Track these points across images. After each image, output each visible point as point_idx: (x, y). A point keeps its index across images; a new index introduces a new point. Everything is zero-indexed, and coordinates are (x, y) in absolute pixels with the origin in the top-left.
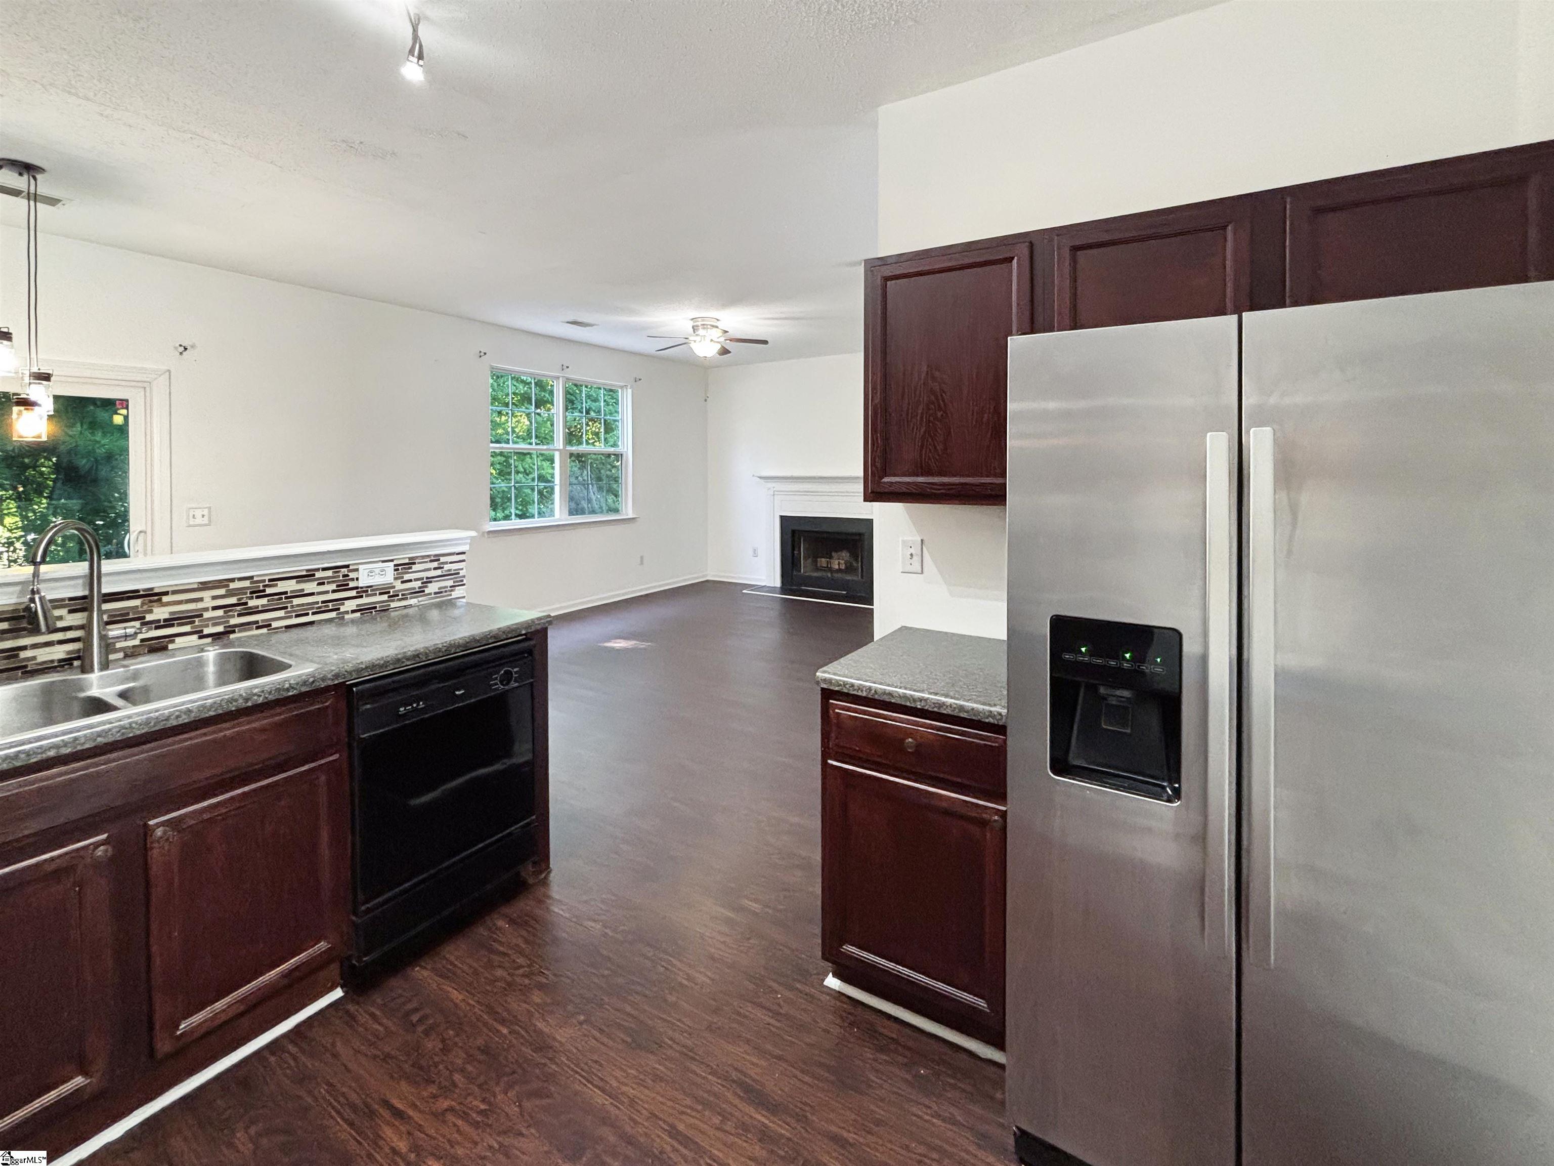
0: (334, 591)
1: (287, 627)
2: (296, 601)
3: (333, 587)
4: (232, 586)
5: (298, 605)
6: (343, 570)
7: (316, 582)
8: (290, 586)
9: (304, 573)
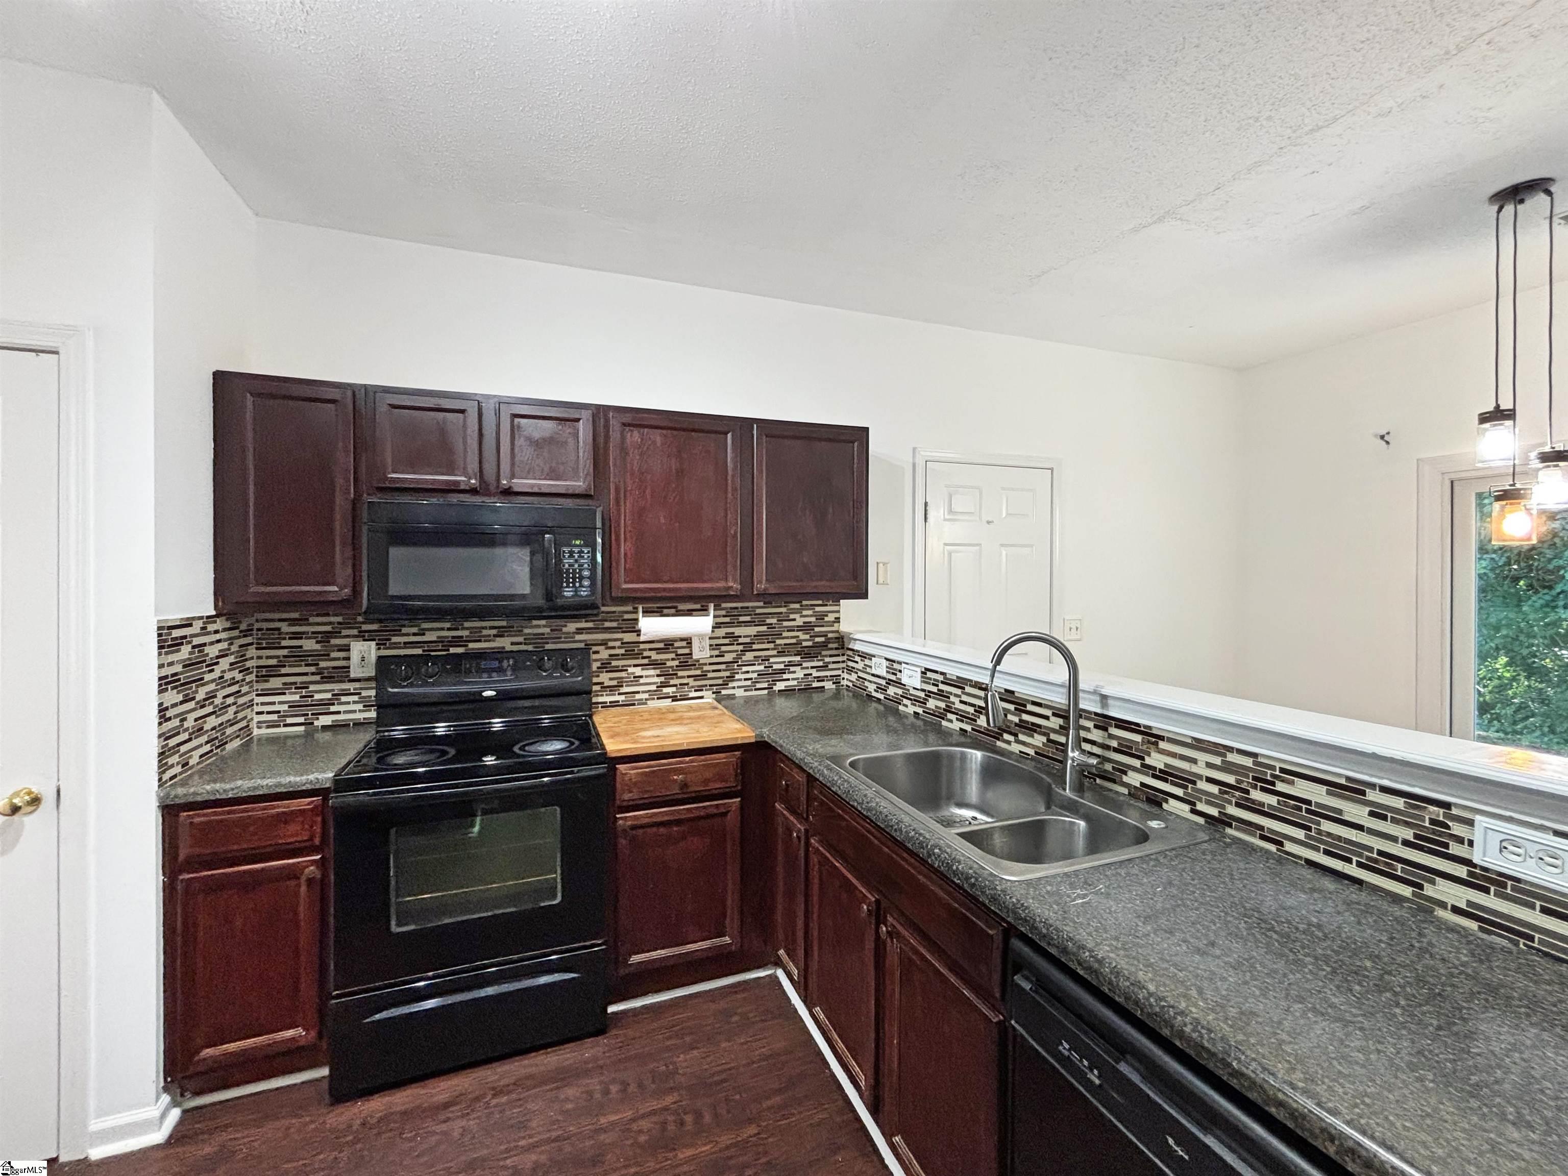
0: (1406, 843)
1: (1310, 863)
2: (1327, 826)
3: (1409, 834)
4: (1232, 757)
5: (1329, 834)
6: (1432, 808)
7: (1368, 809)
8: (1317, 794)
9: (1343, 781)
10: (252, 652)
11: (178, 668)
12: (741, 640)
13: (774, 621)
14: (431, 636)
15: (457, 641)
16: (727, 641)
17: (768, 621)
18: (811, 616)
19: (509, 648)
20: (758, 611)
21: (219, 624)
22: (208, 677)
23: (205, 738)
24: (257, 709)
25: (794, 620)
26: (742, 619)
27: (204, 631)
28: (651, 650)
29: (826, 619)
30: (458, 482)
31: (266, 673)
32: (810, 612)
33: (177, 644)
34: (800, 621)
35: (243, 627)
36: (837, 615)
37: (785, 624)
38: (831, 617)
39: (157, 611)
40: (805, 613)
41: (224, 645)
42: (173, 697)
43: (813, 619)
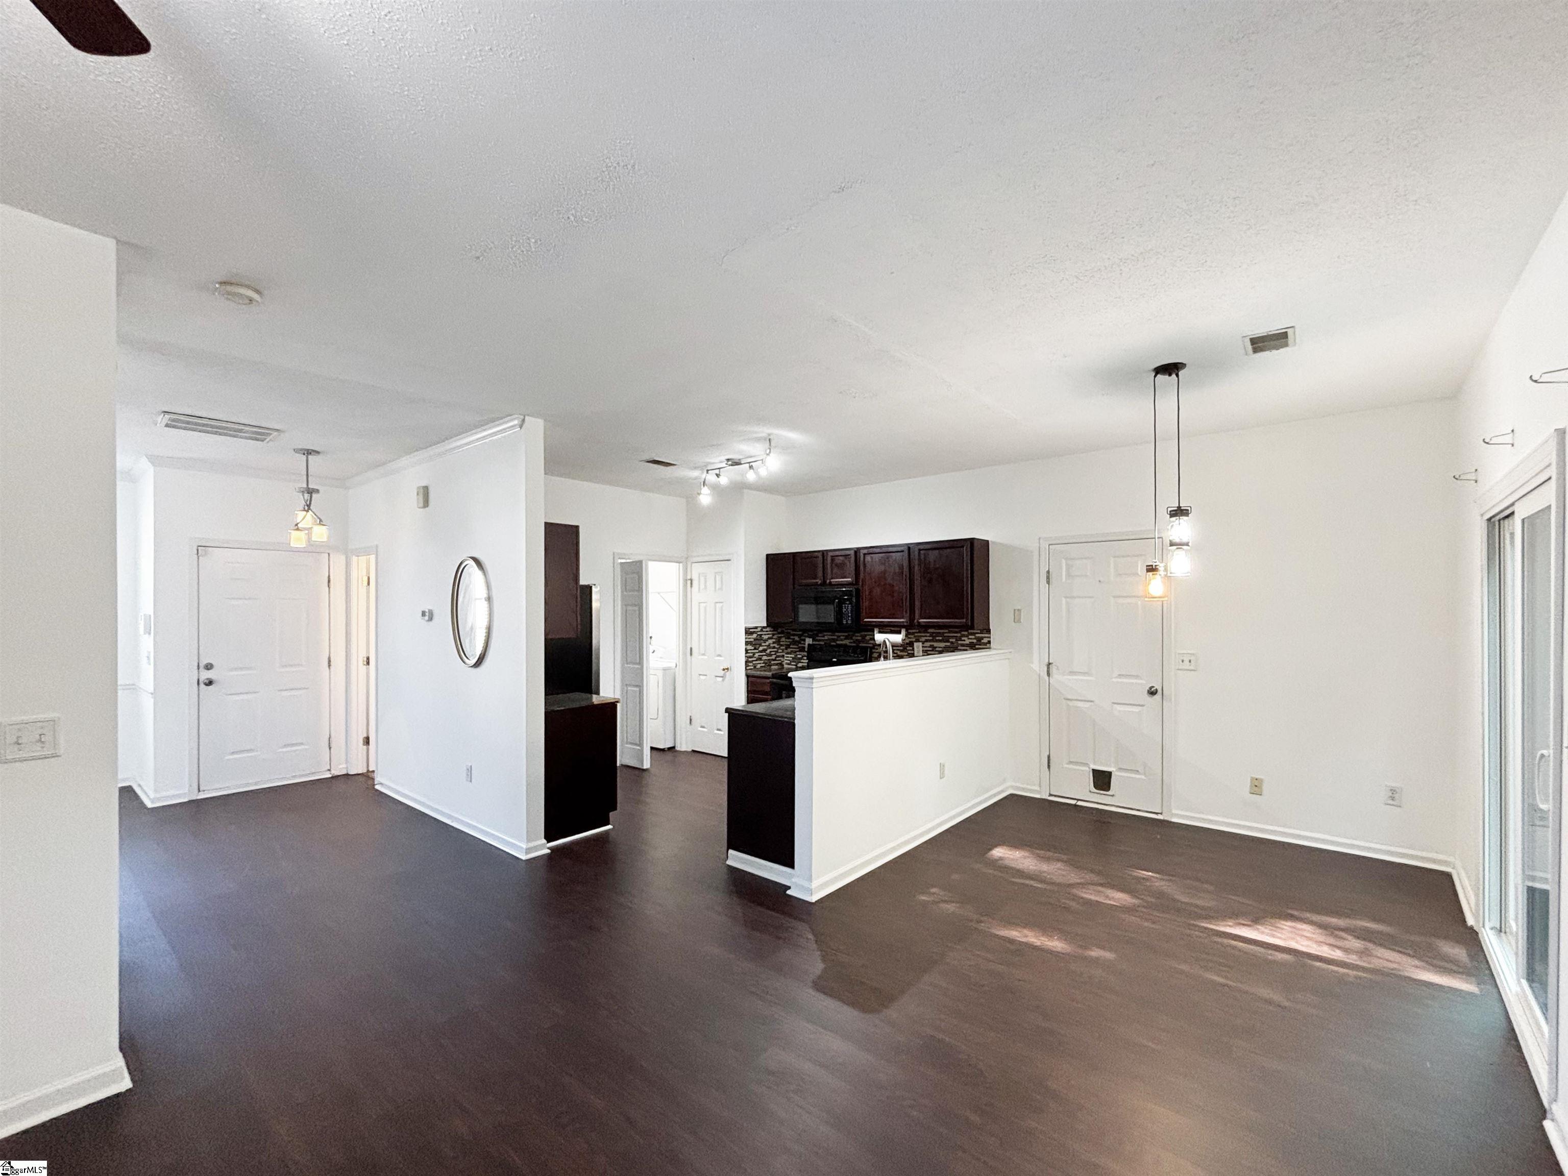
10: (783, 639)
11: (752, 640)
12: (937, 649)
13: (954, 640)
14: (826, 638)
15: (834, 640)
16: (930, 649)
17: (951, 640)
18: (974, 639)
19: (848, 644)
20: (946, 635)
21: (768, 629)
22: (763, 644)
23: (762, 662)
24: (786, 658)
25: (964, 640)
26: (937, 638)
27: (762, 630)
28: (897, 650)
29: (982, 641)
30: (817, 582)
31: (788, 647)
32: (973, 637)
33: (752, 633)
34: (967, 642)
35: (779, 631)
36: (989, 639)
37: (960, 642)
38: (985, 640)
39: (745, 623)
40: (970, 637)
41: (771, 636)
42: (749, 647)
43: (975, 641)
